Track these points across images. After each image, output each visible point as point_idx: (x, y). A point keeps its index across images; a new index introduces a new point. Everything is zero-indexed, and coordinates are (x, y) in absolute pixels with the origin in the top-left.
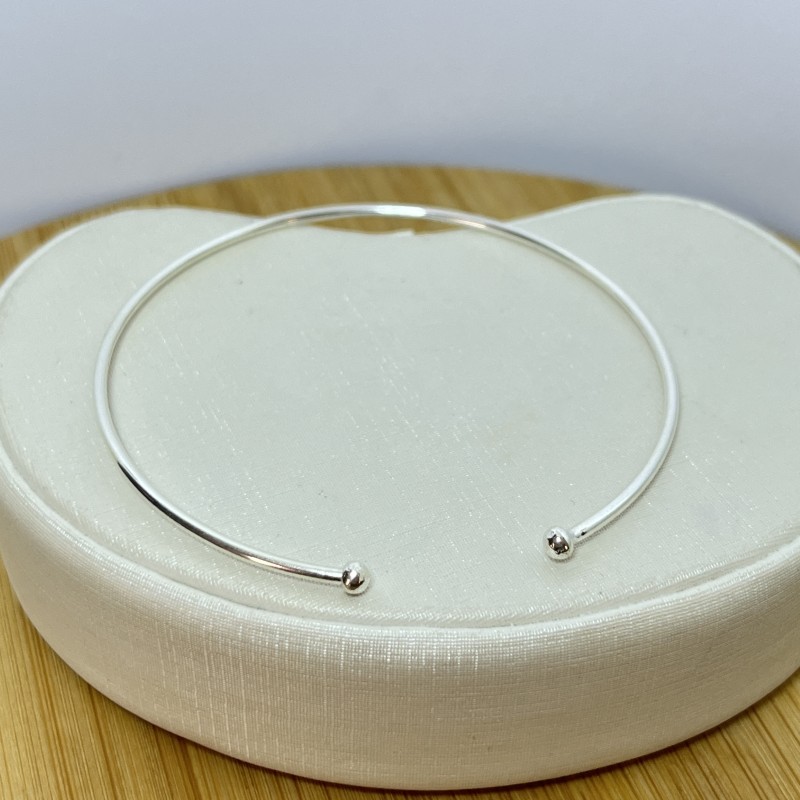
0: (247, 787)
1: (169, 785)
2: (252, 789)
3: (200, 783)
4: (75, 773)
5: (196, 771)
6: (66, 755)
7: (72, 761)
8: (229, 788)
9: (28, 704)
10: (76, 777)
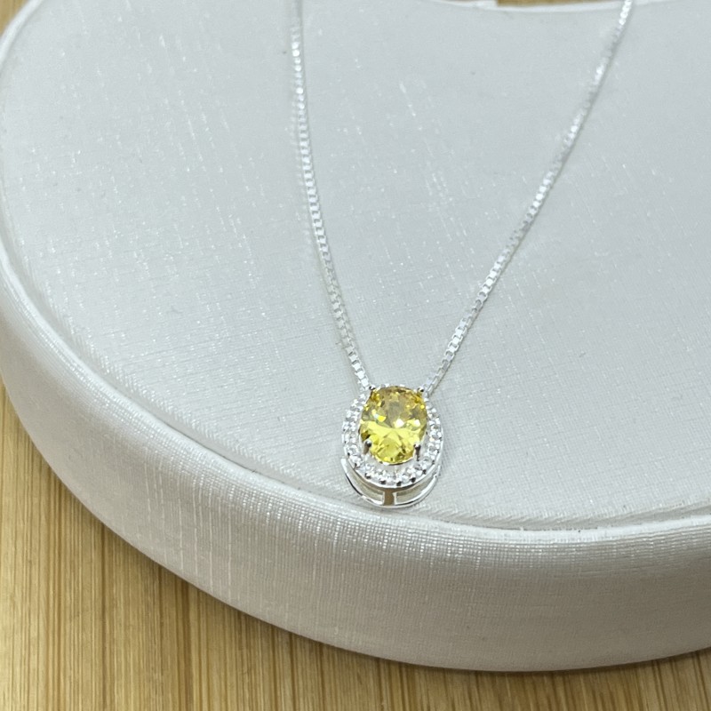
0: (241, 649)
1: (162, 625)
2: (245, 651)
3: (193, 631)
4: (68, 590)
5: (193, 615)
6: (63, 566)
7: (68, 577)
8: (222, 644)
9: (36, 501)
10: (68, 594)
